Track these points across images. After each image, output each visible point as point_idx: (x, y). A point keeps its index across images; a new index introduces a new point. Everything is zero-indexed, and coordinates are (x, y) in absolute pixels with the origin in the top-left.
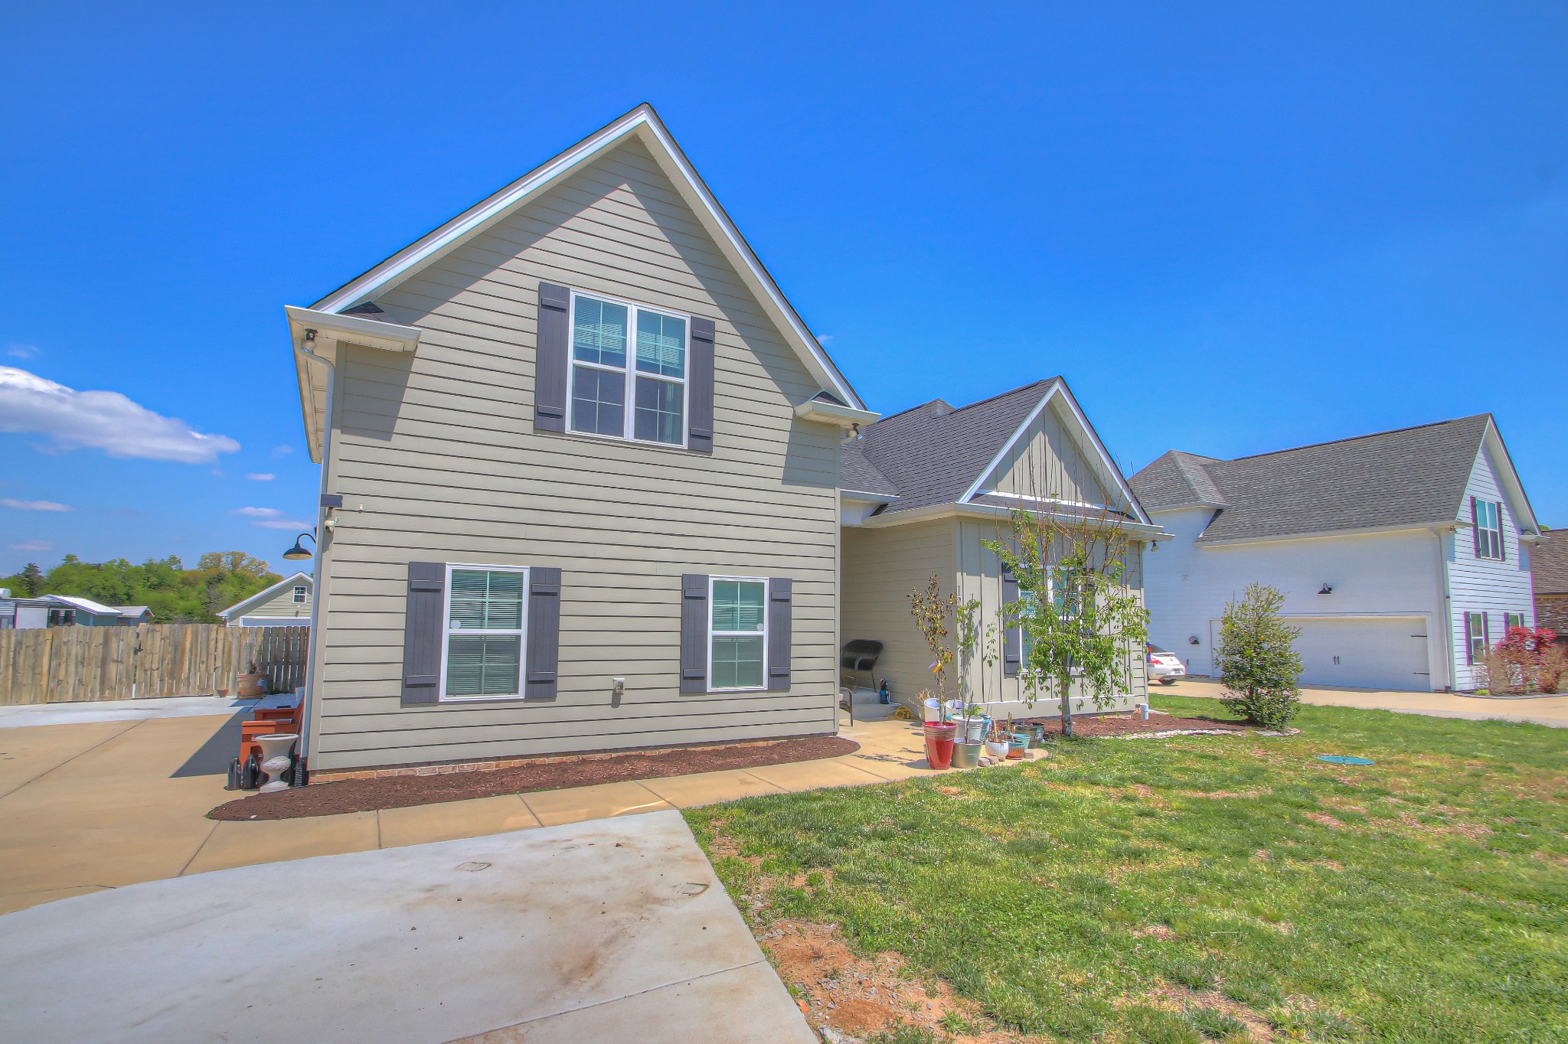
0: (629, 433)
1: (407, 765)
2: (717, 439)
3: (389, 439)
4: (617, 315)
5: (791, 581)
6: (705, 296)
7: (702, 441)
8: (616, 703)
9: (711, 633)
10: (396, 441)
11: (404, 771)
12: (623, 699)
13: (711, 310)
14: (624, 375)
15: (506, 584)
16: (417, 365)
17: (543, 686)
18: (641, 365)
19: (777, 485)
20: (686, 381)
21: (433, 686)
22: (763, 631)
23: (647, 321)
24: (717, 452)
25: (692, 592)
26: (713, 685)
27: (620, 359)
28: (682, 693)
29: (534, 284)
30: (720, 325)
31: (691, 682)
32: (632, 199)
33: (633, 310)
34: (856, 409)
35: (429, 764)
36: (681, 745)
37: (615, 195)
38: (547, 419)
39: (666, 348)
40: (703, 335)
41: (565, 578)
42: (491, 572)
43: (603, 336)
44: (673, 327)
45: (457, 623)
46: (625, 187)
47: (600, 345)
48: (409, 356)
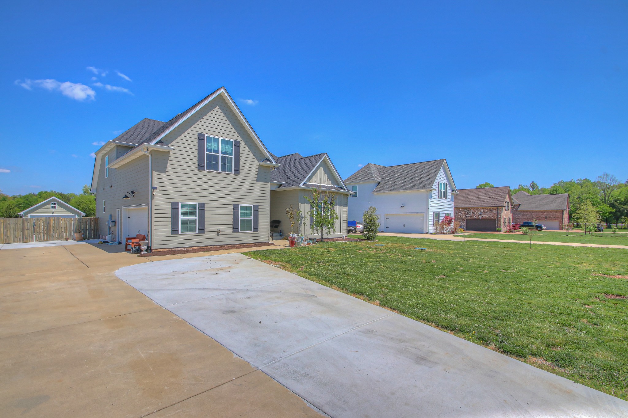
0: (220, 170)
1: (173, 248)
2: (241, 171)
3: (165, 173)
4: (216, 140)
5: (258, 205)
6: (237, 135)
7: (237, 172)
8: (218, 234)
9: (240, 218)
10: (167, 173)
11: (173, 249)
12: (220, 234)
13: (239, 138)
14: (218, 155)
15: (193, 207)
16: (171, 155)
17: (202, 230)
18: (223, 153)
19: (255, 182)
20: (233, 157)
21: (178, 230)
22: (252, 218)
23: (224, 142)
24: (241, 174)
25: (235, 208)
26: (240, 230)
27: (217, 151)
28: (233, 232)
29: (197, 133)
30: (241, 142)
31: (235, 230)
32: (219, 110)
33: (220, 139)
34: (274, 163)
35: (178, 248)
36: (233, 244)
37: (215, 109)
38: (201, 167)
39: (228, 148)
40: (237, 145)
41: (206, 205)
42: (189, 204)
43: (213, 146)
44: (230, 143)
45: (182, 216)
46: (217, 107)
47: (213, 148)
48: (169, 152)
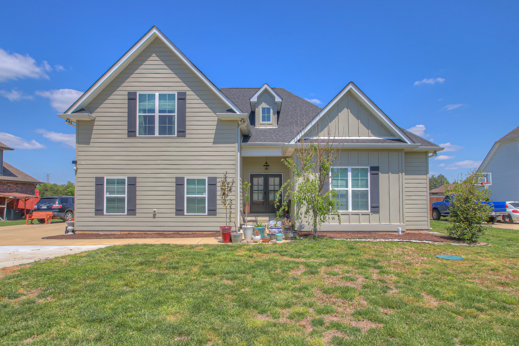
0: (157, 134)
1: (98, 231)
2: (187, 132)
3: (89, 144)
4: (152, 97)
5: (216, 178)
6: (183, 84)
7: (182, 133)
8: (154, 217)
9: (186, 196)
10: (91, 145)
11: (97, 232)
12: (157, 216)
13: (184, 88)
14: (154, 116)
15: (121, 182)
16: (96, 123)
17: (132, 211)
18: (160, 111)
19: (211, 145)
20: (176, 114)
21: (102, 210)
22: (206, 195)
23: (162, 97)
24: (187, 136)
25: (179, 183)
26: (187, 213)
27: (153, 111)
28: (176, 215)
29: (126, 93)
30: (188, 93)
31: (179, 211)
32: (157, 58)
33: (157, 94)
34: (239, 114)
35: (103, 231)
36: (177, 231)
37: (151, 58)
38: (131, 133)
39: (167, 105)
40: (182, 98)
41: (138, 180)
42: (117, 179)
43: (147, 105)
44: (171, 97)
45: (108, 193)
46: (154, 55)
47: (147, 108)
48: (93, 121)
